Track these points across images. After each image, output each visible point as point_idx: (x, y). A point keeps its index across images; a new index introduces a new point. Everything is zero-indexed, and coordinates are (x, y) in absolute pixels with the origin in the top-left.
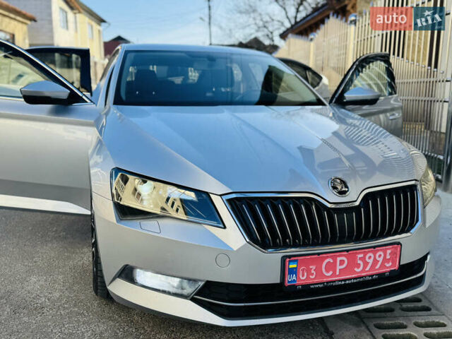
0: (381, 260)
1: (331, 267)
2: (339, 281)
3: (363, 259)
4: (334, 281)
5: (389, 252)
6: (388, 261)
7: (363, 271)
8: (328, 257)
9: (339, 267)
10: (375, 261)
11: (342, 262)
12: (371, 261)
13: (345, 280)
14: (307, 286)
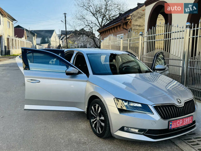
1: (179, 123)
3: (185, 120)
5: (190, 118)
6: (190, 121)
7: (185, 124)
9: (180, 123)
10: (188, 121)
11: (181, 121)
12: (187, 121)
13: (182, 126)
14: (174, 129)
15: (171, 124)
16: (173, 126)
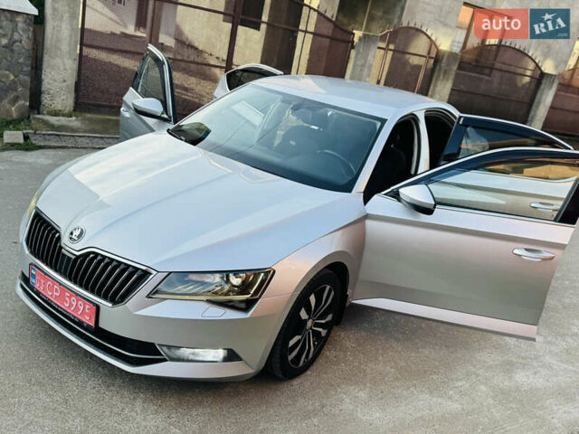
0: (82, 308)
1: (51, 289)
2: (55, 304)
3: (70, 298)
5: (87, 306)
6: (88, 314)
7: (69, 308)
8: (49, 280)
9: (55, 293)
13: (58, 306)
14: (38, 292)
15: (33, 272)
16: (38, 284)
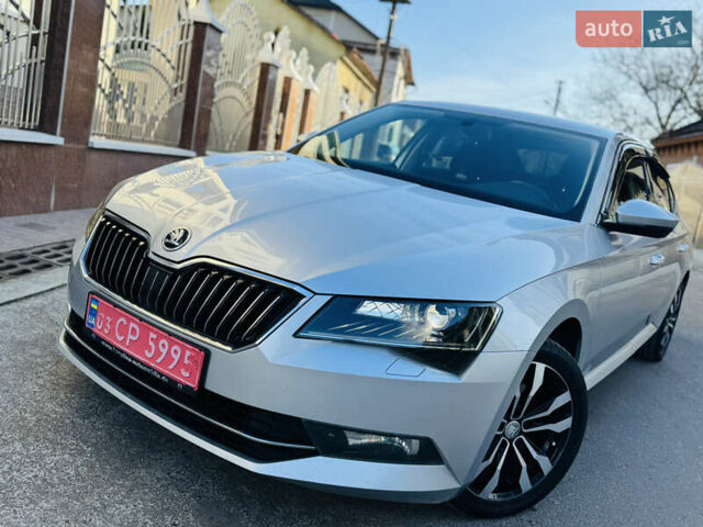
0: (176, 358)
1: (123, 330)
2: (127, 355)
3: (156, 341)
4: (122, 352)
5: (188, 353)
8: (122, 316)
9: (130, 337)
10: (168, 358)
11: (134, 332)
12: (164, 351)
13: (133, 358)
14: (99, 339)
15: (94, 306)
16: (100, 326)
